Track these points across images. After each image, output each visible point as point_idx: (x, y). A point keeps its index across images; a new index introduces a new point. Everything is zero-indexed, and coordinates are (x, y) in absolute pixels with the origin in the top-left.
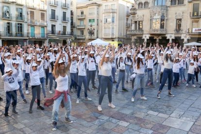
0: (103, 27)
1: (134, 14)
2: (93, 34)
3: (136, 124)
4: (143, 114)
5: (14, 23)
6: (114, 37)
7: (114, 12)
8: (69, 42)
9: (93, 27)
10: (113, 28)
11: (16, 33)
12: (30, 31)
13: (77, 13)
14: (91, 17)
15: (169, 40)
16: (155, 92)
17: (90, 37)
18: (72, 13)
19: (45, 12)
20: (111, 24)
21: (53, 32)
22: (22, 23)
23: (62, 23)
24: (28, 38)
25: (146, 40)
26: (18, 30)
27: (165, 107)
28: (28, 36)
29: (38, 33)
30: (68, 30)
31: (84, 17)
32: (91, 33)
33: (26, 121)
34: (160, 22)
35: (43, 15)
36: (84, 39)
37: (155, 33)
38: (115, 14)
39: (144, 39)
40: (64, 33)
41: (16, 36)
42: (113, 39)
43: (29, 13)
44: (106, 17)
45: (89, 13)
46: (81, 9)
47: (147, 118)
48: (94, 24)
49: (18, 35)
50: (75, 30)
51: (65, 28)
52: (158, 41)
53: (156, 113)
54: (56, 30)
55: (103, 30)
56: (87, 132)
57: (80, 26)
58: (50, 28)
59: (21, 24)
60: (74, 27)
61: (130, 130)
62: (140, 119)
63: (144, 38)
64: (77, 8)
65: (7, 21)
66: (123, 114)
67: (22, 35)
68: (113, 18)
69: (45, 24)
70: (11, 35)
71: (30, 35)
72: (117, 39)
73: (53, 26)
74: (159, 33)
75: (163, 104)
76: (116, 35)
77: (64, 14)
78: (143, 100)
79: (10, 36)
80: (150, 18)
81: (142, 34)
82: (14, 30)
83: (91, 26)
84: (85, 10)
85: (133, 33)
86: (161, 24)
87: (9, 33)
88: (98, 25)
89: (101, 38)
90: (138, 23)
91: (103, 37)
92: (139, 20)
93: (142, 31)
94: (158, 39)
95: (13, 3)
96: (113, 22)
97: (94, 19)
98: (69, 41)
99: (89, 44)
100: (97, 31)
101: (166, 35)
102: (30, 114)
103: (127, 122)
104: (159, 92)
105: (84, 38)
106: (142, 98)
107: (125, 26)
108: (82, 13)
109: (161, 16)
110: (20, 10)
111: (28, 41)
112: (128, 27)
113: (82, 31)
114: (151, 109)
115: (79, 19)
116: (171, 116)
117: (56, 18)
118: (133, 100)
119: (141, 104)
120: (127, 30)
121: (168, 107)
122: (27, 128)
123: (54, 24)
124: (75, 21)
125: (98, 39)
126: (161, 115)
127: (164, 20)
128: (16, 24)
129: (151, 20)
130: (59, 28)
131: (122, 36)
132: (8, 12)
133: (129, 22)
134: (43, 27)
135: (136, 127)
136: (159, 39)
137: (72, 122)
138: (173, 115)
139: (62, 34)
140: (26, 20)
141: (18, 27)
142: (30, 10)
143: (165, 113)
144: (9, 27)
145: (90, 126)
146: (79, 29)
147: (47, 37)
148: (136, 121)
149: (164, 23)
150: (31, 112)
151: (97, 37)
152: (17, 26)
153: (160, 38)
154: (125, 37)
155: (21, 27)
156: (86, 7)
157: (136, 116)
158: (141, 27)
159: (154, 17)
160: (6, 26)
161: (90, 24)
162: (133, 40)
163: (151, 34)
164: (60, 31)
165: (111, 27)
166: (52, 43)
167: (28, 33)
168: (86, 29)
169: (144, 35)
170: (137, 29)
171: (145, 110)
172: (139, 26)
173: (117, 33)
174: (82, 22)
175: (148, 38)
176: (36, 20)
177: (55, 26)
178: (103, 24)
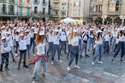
0: (72, 9)
2: (65, 14)
3: (94, 81)
4: (100, 74)
5: (7, 5)
6: (80, 16)
8: (47, 20)
9: (65, 9)
10: (79, 10)
11: (9, 12)
12: (19, 11)
14: (63, 2)
15: (122, 19)
17: (62, 17)
20: (78, 7)
21: (35, 12)
23: (42, 6)
24: (17, 16)
25: (104, 20)
26: (11, 10)
27: (117, 70)
29: (25, 13)
30: (47, 11)
31: (58, 2)
32: (63, 13)
33: (15, 75)
34: (115, 6)
36: (58, 18)
37: (112, 14)
39: (103, 19)
40: (44, 13)
41: (9, 14)
42: (79, 18)
44: (74, 2)
47: (103, 77)
48: (66, 7)
50: (51, 11)
51: (44, 9)
52: (113, 20)
53: (110, 74)
54: (38, 10)
55: (72, 11)
57: (55, 8)
58: (33, 9)
59: (13, 6)
60: (51, 9)
62: (97, 78)
63: (102, 17)
65: (3, 4)
66: (85, 73)
67: (13, 14)
68: (80, 2)
69: (30, 6)
70: (5, 14)
71: (19, 14)
73: (36, 8)
74: (114, 14)
75: (115, 67)
76: (82, 15)
78: (100, 64)
80: (108, 3)
81: (101, 15)
82: (7, 10)
83: (64, 8)
85: (94, 14)
86: (116, 8)
87: (4, 12)
88: (68, 7)
90: (98, 6)
91: (72, 16)
92: (100, 4)
93: (102, 12)
94: (113, 19)
96: (80, 5)
97: (65, 3)
98: (47, 19)
99: (62, 21)
100: (68, 12)
101: (120, 16)
102: (18, 71)
103: (88, 79)
104: (113, 58)
105: (58, 17)
106: (99, 62)
107: (89, 9)
109: (117, 2)
111: (17, 18)
112: (91, 9)
113: (57, 12)
114: (106, 71)
115: (55, 3)
116: (121, 76)
117: (38, 2)
118: (93, 64)
119: (99, 66)
120: (90, 12)
121: (119, 70)
122: (16, 81)
123: (36, 6)
124: (51, 4)
125: (68, 18)
126: (113, 75)
127: (118, 5)
128: (9, 5)
129: (108, 4)
130: (40, 9)
131: (86, 16)
133: (92, 6)
134: (29, 8)
138: (123, 76)
139: (42, 14)
140: (16, 3)
141: (11, 8)
143: (117, 74)
144: (4, 7)
146: (54, 10)
147: (31, 16)
148: (94, 79)
149: (118, 7)
150: (19, 69)
151: (68, 17)
152: (10, 7)
153: (115, 18)
154: (88, 17)
155: (13, 8)
157: (95, 75)
158: (101, 9)
159: (111, 2)
160: (2, 7)
161: (62, 7)
162: (94, 19)
163: (108, 15)
164: (40, 12)
165: (78, 9)
166: (34, 20)
167: (17, 12)
168: (60, 10)
169: (103, 16)
170: (98, 11)
171: (102, 71)
172: (99, 8)
173: (83, 14)
174: (57, 5)
175: (106, 18)
176: (24, 3)
177: (37, 7)
178: (72, 7)
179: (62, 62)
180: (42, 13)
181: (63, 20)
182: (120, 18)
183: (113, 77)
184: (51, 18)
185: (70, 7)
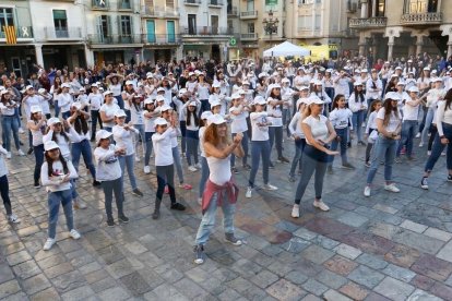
0: (297, 15)
2: (275, 30)
3: (376, 253)
4: (391, 228)
5: (114, 16)
6: (321, 34)
8: (225, 50)
9: (275, 16)
10: (318, 16)
11: (120, 37)
12: (146, 31)
15: (447, 38)
16: (417, 171)
17: (268, 38)
20: (313, 6)
21: (191, 30)
22: (131, 15)
23: (209, 10)
24: (142, 45)
25: (391, 41)
26: (124, 30)
27: (441, 212)
28: (142, 42)
29: (161, 33)
30: (223, 23)
32: (271, 29)
33: (148, 237)
36: (256, 42)
37: (416, 22)
39: (388, 38)
40: (215, 32)
41: (120, 42)
42: (317, 41)
47: (401, 238)
48: (278, 8)
49: (123, 39)
50: (235, 23)
51: (215, 19)
52: (419, 40)
53: (420, 228)
54: (198, 25)
55: (297, 20)
56: (271, 268)
57: (248, 14)
58: (184, 23)
59: (128, 18)
60: (234, 17)
61: (363, 269)
62: (383, 241)
63: (387, 34)
65: (100, 14)
66: (347, 226)
67: (131, 40)
69: (175, 14)
70: (110, 41)
71: (146, 39)
72: (327, 40)
73: (191, 18)
74: (423, 22)
75: (436, 203)
76: (325, 30)
79: (108, 43)
81: (384, 28)
82: (115, 30)
83: (271, 14)
85: (362, 24)
87: (105, 36)
88: (284, 9)
89: (292, 39)
90: (375, 1)
91: (297, 35)
93: (385, 19)
94: (420, 37)
96: (318, 1)
98: (224, 47)
99: (267, 53)
100: (284, 24)
101: (442, 28)
103: (355, 246)
104: (425, 174)
105: (255, 39)
106: (386, 187)
107: (346, 10)
111: (142, 51)
112: (352, 10)
113: (251, 24)
114: (410, 216)
118: (367, 193)
119: (385, 202)
120: (349, 18)
121: (447, 212)
122: (151, 255)
123: (192, 13)
124: (235, 3)
125: (286, 43)
126: (433, 232)
128: (118, 17)
130: (203, 22)
131: (338, 32)
134: (171, 20)
135: (377, 262)
136: (424, 37)
137: (239, 242)
139: (210, 34)
140: (136, 9)
141: (123, 23)
143: (442, 227)
144: (104, 24)
145: (278, 255)
146: (244, 20)
147: (180, 41)
148: (376, 247)
152: (121, 21)
153: (426, 34)
154: (344, 34)
155: (128, 24)
157: (376, 232)
158: (381, 9)
160: (99, 23)
161: (268, 8)
162: (362, 41)
163: (403, 26)
164: (205, 27)
165: (313, 13)
167: (142, 35)
168: (260, 20)
169: (388, 30)
170: (373, 15)
171: (396, 218)
172: (378, 6)
174: (251, 4)
175: (398, 36)
176: (157, 7)
177: (194, 16)
178: (296, 8)
179: (275, 188)
180: (209, 30)
181: (270, 51)
182: (443, 34)
183: (432, 239)
185: (289, 7)
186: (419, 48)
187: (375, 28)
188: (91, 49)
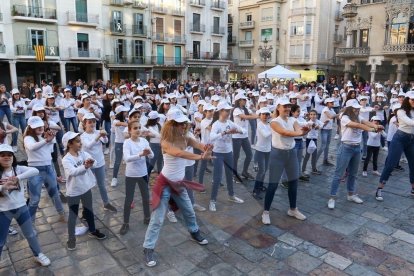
0: (289, 44)
1: (352, 15)
2: (269, 56)
5: (129, 40)
6: (310, 62)
7: (311, 14)
8: (225, 73)
9: (269, 44)
10: (307, 45)
11: (133, 58)
12: (156, 54)
13: (240, 19)
14: (265, 25)
17: (262, 64)
18: (230, 19)
19: (181, 19)
20: (304, 37)
21: (196, 54)
22: (143, 40)
23: (212, 38)
24: (152, 66)
25: (373, 68)
26: (137, 52)
28: (152, 63)
29: (170, 56)
30: (224, 50)
31: (252, 26)
32: (266, 55)
35: (178, 25)
36: (252, 67)
37: (396, 52)
38: (313, 17)
39: (370, 66)
40: (216, 56)
41: (133, 62)
42: (306, 67)
43: (155, 21)
44: (293, 25)
45: (263, 19)
46: (246, 11)
48: (272, 38)
49: (137, 61)
50: (235, 50)
51: (216, 46)
52: (400, 69)
54: (201, 50)
55: (289, 48)
57: (245, 42)
58: (190, 48)
59: (141, 42)
63: (370, 62)
64: (240, 9)
65: (118, 38)
67: (142, 61)
68: (309, 25)
69: (182, 40)
70: (124, 61)
71: (156, 61)
72: (315, 66)
73: (196, 44)
76: (313, 59)
77: (217, 20)
79: (123, 63)
80: (385, 23)
81: (367, 57)
82: (129, 52)
83: (266, 42)
84: (254, 13)
85: (347, 53)
86: (409, 35)
87: (121, 57)
88: (278, 39)
89: (285, 65)
90: (358, 34)
91: (288, 62)
92: (363, 26)
93: (368, 49)
94: (400, 65)
95: (128, 4)
96: (308, 33)
97: (271, 30)
98: (224, 70)
99: (261, 75)
100: (277, 51)
107: (332, 41)
108: (249, 18)
109: (411, 18)
110: (140, 17)
111: (152, 71)
112: (338, 41)
113: (248, 52)
115: (243, 30)
117: (201, 29)
120: (335, 48)
123: (197, 40)
125: (278, 66)
128: (132, 41)
129: (387, 27)
130: (206, 47)
131: (325, 60)
132: (119, 21)
133: (341, 32)
134: (179, 46)
136: (404, 66)
139: (212, 59)
140: (149, 35)
141: (137, 47)
142: (155, 16)
144: (121, 47)
146: (242, 48)
147: (185, 64)
151: (277, 63)
152: (135, 45)
153: (406, 63)
154: (331, 62)
155: (141, 48)
156: (257, 6)
158: (365, 40)
159: (395, 21)
160: (116, 45)
161: (263, 38)
162: (347, 68)
163: (386, 56)
164: (208, 53)
165: (304, 43)
166: (194, 75)
167: (153, 58)
168: (256, 48)
169: (371, 58)
170: (358, 45)
172: (361, 39)
173: (316, 55)
174: (249, 34)
175: (380, 64)
176: (167, 34)
177: (199, 43)
178: (289, 38)
180: (211, 55)
181: (264, 73)
184: (235, 68)
185: (282, 37)
186: (399, 75)
187: (358, 57)
188: (107, 67)
